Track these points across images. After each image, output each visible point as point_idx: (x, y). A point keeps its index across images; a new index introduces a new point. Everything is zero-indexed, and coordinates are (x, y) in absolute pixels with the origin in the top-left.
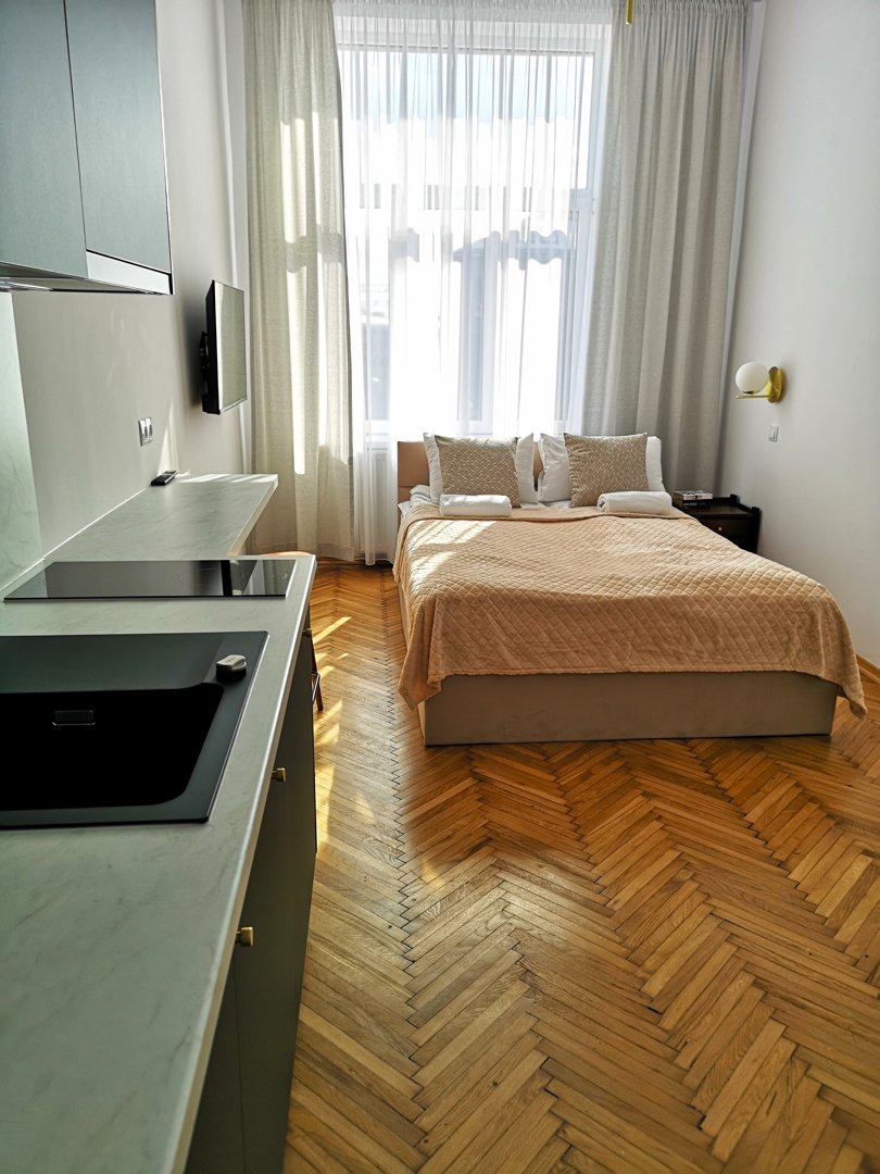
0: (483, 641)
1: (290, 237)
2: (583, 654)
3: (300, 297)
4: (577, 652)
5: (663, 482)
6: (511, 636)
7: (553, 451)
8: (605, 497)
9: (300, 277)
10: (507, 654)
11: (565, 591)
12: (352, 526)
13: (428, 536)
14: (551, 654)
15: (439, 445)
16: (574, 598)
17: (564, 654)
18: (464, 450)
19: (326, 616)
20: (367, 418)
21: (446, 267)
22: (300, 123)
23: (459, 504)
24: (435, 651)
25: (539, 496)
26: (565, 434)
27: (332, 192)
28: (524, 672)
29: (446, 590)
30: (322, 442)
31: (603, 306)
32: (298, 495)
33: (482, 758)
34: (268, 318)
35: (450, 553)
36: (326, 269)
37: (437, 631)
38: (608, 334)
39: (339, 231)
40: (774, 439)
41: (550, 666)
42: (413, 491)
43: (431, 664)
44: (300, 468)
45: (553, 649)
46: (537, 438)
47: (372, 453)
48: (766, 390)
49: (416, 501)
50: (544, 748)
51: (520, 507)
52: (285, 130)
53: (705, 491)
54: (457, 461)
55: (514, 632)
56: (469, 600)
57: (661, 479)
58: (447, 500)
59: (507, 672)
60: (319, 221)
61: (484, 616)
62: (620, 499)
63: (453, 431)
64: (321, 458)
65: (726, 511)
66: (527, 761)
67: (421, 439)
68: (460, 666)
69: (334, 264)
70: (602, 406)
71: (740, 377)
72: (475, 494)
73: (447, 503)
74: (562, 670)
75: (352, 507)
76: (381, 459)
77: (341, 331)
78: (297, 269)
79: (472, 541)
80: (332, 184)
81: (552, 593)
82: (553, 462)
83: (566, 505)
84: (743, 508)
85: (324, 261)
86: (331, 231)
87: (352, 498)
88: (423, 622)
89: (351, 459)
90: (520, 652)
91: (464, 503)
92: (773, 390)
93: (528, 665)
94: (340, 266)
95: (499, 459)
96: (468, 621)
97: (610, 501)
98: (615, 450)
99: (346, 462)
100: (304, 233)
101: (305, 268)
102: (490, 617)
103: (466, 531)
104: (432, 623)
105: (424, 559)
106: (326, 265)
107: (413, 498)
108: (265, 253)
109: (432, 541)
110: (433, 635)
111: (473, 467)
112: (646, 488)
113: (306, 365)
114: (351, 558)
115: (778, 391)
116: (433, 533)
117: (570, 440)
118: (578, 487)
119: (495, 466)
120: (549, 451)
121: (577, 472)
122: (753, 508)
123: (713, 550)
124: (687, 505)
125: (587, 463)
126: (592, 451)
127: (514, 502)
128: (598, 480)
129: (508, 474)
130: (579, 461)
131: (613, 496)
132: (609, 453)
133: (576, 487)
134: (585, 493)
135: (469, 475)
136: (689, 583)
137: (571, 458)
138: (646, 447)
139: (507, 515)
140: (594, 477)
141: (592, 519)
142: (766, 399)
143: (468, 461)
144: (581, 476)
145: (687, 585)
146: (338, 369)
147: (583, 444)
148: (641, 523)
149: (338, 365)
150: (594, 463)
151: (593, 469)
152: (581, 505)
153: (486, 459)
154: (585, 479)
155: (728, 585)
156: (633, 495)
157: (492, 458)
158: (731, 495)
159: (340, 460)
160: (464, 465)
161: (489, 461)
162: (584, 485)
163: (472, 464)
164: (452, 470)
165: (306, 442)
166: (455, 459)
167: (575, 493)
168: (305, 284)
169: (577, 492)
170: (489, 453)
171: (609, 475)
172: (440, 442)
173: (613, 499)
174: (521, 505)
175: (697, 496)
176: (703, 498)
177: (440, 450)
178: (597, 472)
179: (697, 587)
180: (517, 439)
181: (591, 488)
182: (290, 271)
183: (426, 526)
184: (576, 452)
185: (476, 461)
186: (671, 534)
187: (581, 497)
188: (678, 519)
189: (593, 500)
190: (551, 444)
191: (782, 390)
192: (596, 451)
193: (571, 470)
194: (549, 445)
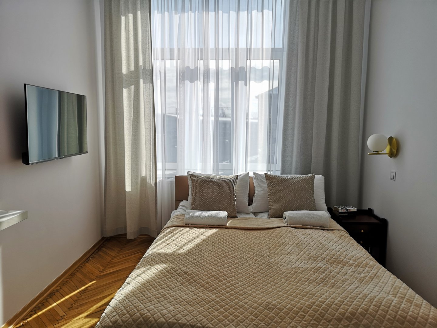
1: (124, 71)
3: (130, 101)
5: (325, 202)
8: (287, 214)
9: (129, 91)
15: (192, 179)
21: (206, 84)
22: (131, 16)
23: (196, 217)
25: (251, 208)
27: (147, 49)
30: (143, 174)
31: (291, 104)
32: (127, 202)
36: (144, 87)
38: (294, 119)
39: (151, 68)
40: (394, 179)
42: (180, 204)
44: (128, 189)
46: (251, 175)
47: (168, 180)
48: (387, 150)
51: (237, 217)
52: (123, 18)
53: (353, 206)
57: (324, 201)
58: (188, 214)
60: (141, 63)
62: (296, 216)
65: (366, 220)
67: (186, 174)
69: (148, 84)
70: (292, 157)
71: (370, 142)
75: (156, 209)
77: (151, 118)
78: (128, 87)
80: (147, 45)
82: (260, 189)
83: (265, 215)
84: (376, 217)
85: (143, 83)
86: (147, 68)
89: (156, 184)
92: (391, 150)
95: (225, 188)
97: (289, 217)
98: (294, 184)
99: (153, 185)
100: (132, 69)
101: (133, 86)
105: (143, 270)
106: (144, 84)
107: (178, 208)
112: (314, 208)
115: (395, 151)
116: (169, 241)
117: (268, 178)
118: (272, 205)
119: (222, 193)
120: (258, 183)
121: (272, 197)
122: (382, 218)
123: (355, 267)
124: (342, 214)
125: (277, 192)
126: (281, 185)
127: (233, 214)
128: (284, 202)
129: (229, 197)
130: (273, 190)
131: (291, 214)
132: (291, 186)
133: (271, 205)
134: (276, 209)
135: (206, 197)
136: (332, 319)
137: (269, 188)
138: (314, 182)
139: (223, 224)
140: (282, 200)
141: (277, 229)
142: (387, 155)
143: (206, 189)
144: (274, 199)
145: (329, 321)
146: (151, 137)
147: (275, 180)
148: (307, 234)
149: (150, 135)
150: (282, 191)
151: (281, 195)
152: (274, 216)
153: (217, 188)
154: (277, 201)
155: (367, 324)
156: (304, 214)
157: (221, 188)
158: (369, 208)
159: (150, 184)
160: (204, 191)
161: (219, 189)
162: (276, 205)
163: (209, 191)
164: (197, 194)
165: (132, 174)
166: (199, 188)
167: (271, 209)
168: (133, 94)
169: (272, 208)
170: (219, 185)
171: (290, 199)
172: (193, 178)
173: (291, 216)
174: (238, 215)
175: (347, 210)
176: (351, 211)
177: (192, 182)
178: (284, 197)
179: (338, 325)
180: (237, 176)
181: (279, 207)
182: (124, 88)
183: (174, 230)
184: (272, 184)
185: (211, 189)
186: (326, 246)
187: (274, 212)
188: (333, 230)
189: (280, 214)
190: (259, 179)
191: (397, 150)
192: (283, 185)
193: (269, 195)
194: (257, 179)
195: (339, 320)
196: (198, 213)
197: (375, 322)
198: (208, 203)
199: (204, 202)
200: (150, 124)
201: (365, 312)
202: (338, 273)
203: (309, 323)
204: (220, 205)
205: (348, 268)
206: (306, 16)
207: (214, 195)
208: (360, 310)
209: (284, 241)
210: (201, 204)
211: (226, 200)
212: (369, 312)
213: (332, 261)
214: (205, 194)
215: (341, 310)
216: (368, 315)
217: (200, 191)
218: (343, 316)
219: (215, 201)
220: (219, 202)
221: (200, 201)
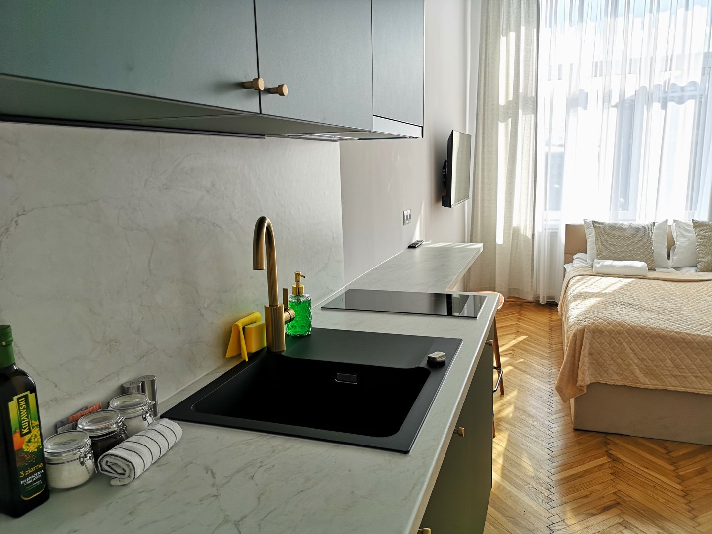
0: (619, 361)
1: (502, 102)
2: (702, 379)
3: (506, 137)
4: (696, 377)
6: (642, 360)
7: (683, 232)
9: (507, 125)
10: (638, 372)
11: (687, 331)
12: (532, 277)
13: (584, 286)
14: (675, 376)
15: (595, 227)
16: (694, 337)
17: (685, 377)
18: (613, 230)
19: (511, 334)
20: (546, 210)
21: (606, 111)
22: (513, 35)
23: (607, 266)
24: (583, 364)
25: (670, 263)
26: (693, 220)
27: (530, 73)
28: (651, 387)
29: (593, 324)
30: (515, 225)
32: (497, 256)
33: (616, 444)
34: (485, 150)
35: (599, 299)
36: (524, 119)
37: (585, 351)
39: (534, 95)
41: (672, 384)
42: (575, 257)
43: (580, 373)
44: (500, 240)
45: (676, 372)
46: (670, 223)
47: (548, 232)
49: (576, 263)
50: (666, 444)
51: (655, 270)
52: (503, 39)
54: (608, 237)
55: (645, 357)
56: (610, 332)
58: (599, 263)
59: (638, 386)
60: (521, 91)
61: (621, 344)
63: (606, 217)
64: (514, 235)
66: (652, 452)
67: (583, 223)
68: (601, 377)
69: (529, 115)
72: (620, 260)
73: (598, 265)
74: (683, 389)
75: (532, 266)
76: (554, 236)
77: (531, 156)
78: (505, 120)
79: (616, 291)
80: (531, 68)
81: (676, 332)
82: (683, 240)
83: (693, 270)
85: (523, 114)
86: (528, 95)
87: (533, 260)
88: (575, 344)
89: (533, 236)
90: (648, 372)
91: (611, 266)
93: (655, 382)
94: (533, 116)
95: (640, 237)
96: (609, 346)
99: (530, 237)
100: (511, 98)
101: (510, 119)
102: (626, 346)
103: (611, 285)
104: (582, 345)
105: (578, 301)
106: (524, 116)
107: (574, 262)
108: (486, 112)
109: (585, 290)
110: (582, 353)
111: (619, 242)
113: (507, 177)
114: (530, 298)
116: (586, 285)
117: (697, 225)
118: (703, 258)
119: (636, 241)
120: (680, 232)
121: (703, 247)
127: (650, 266)
129: (646, 247)
130: (705, 239)
133: (701, 257)
134: (709, 262)
135: (616, 247)
137: (698, 237)
139: (645, 275)
143: (616, 238)
146: (528, 179)
149: (528, 177)
152: (705, 270)
153: (630, 237)
154: (710, 252)
157: (635, 236)
159: (526, 236)
160: (613, 240)
161: (632, 238)
162: (709, 257)
165: (505, 224)
166: (606, 236)
167: (701, 262)
168: (510, 128)
170: (633, 232)
172: (596, 225)
174: (656, 269)
177: (595, 230)
180: (654, 223)
182: (501, 122)
183: (582, 280)
184: (702, 232)
185: (622, 238)
187: (705, 265)
190: (682, 227)
193: (698, 245)
194: (680, 227)
196: (608, 262)
198: (618, 252)
199: (614, 251)
200: (529, 164)
207: (626, 245)
211: (642, 250)
214: (615, 243)
217: (608, 239)
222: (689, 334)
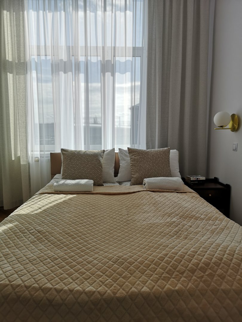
5: (179, 172)
7: (123, 156)
8: (146, 180)
25: (117, 179)
26: (128, 148)
40: (235, 150)
46: (116, 150)
48: (230, 125)
53: (202, 176)
57: (179, 170)
58: (57, 182)
62: (154, 181)
65: (212, 186)
71: (216, 119)
82: (124, 162)
83: (129, 183)
84: (221, 184)
92: (233, 125)
95: (92, 161)
97: (148, 182)
98: (153, 155)
112: (169, 175)
115: (236, 126)
117: (130, 151)
118: (134, 175)
119: (90, 164)
121: (134, 167)
122: (226, 184)
123: (206, 220)
124: (193, 182)
125: (138, 162)
126: (141, 156)
127: (99, 183)
128: (144, 171)
129: (96, 168)
130: (135, 161)
131: (150, 180)
132: (150, 157)
133: (133, 174)
134: (137, 177)
135: (75, 169)
136: (185, 270)
137: (131, 160)
138: (169, 154)
140: (142, 169)
141: (137, 193)
142: (230, 130)
143: (75, 162)
144: (136, 169)
145: (182, 273)
147: (136, 152)
148: (163, 196)
150: (142, 162)
151: (142, 165)
152: (135, 184)
153: (85, 160)
154: (138, 171)
155: (222, 274)
156: (161, 179)
157: (89, 160)
158: (215, 177)
160: (73, 163)
161: (87, 161)
162: (137, 174)
163: (78, 163)
164: (67, 166)
166: (69, 160)
169: (134, 177)
170: (87, 157)
171: (150, 169)
172: (64, 152)
173: (150, 181)
174: (104, 184)
175: (197, 178)
176: (201, 179)
177: (64, 156)
178: (144, 167)
179: (192, 277)
180: (104, 151)
181: (140, 175)
184: (133, 157)
185: (80, 161)
186: (180, 205)
187: (135, 180)
188: (186, 192)
189: (141, 182)
190: (123, 153)
191: (238, 125)
192: (143, 156)
193: (131, 166)
194: (122, 154)
195: (193, 271)
196: (63, 182)
197: (230, 271)
198: (77, 173)
199: (73, 172)
201: (220, 262)
202: (191, 227)
203: (160, 277)
204: (88, 175)
205: (200, 222)
206: (162, 15)
207: (82, 167)
208: (214, 260)
209: (142, 202)
210: (71, 174)
211: (93, 171)
212: (223, 262)
213: (186, 216)
214: (74, 166)
215: (194, 261)
216: (222, 264)
217: (70, 163)
218: (197, 267)
219: (83, 171)
220: (87, 172)
221: (70, 172)
222: (58, 291)
